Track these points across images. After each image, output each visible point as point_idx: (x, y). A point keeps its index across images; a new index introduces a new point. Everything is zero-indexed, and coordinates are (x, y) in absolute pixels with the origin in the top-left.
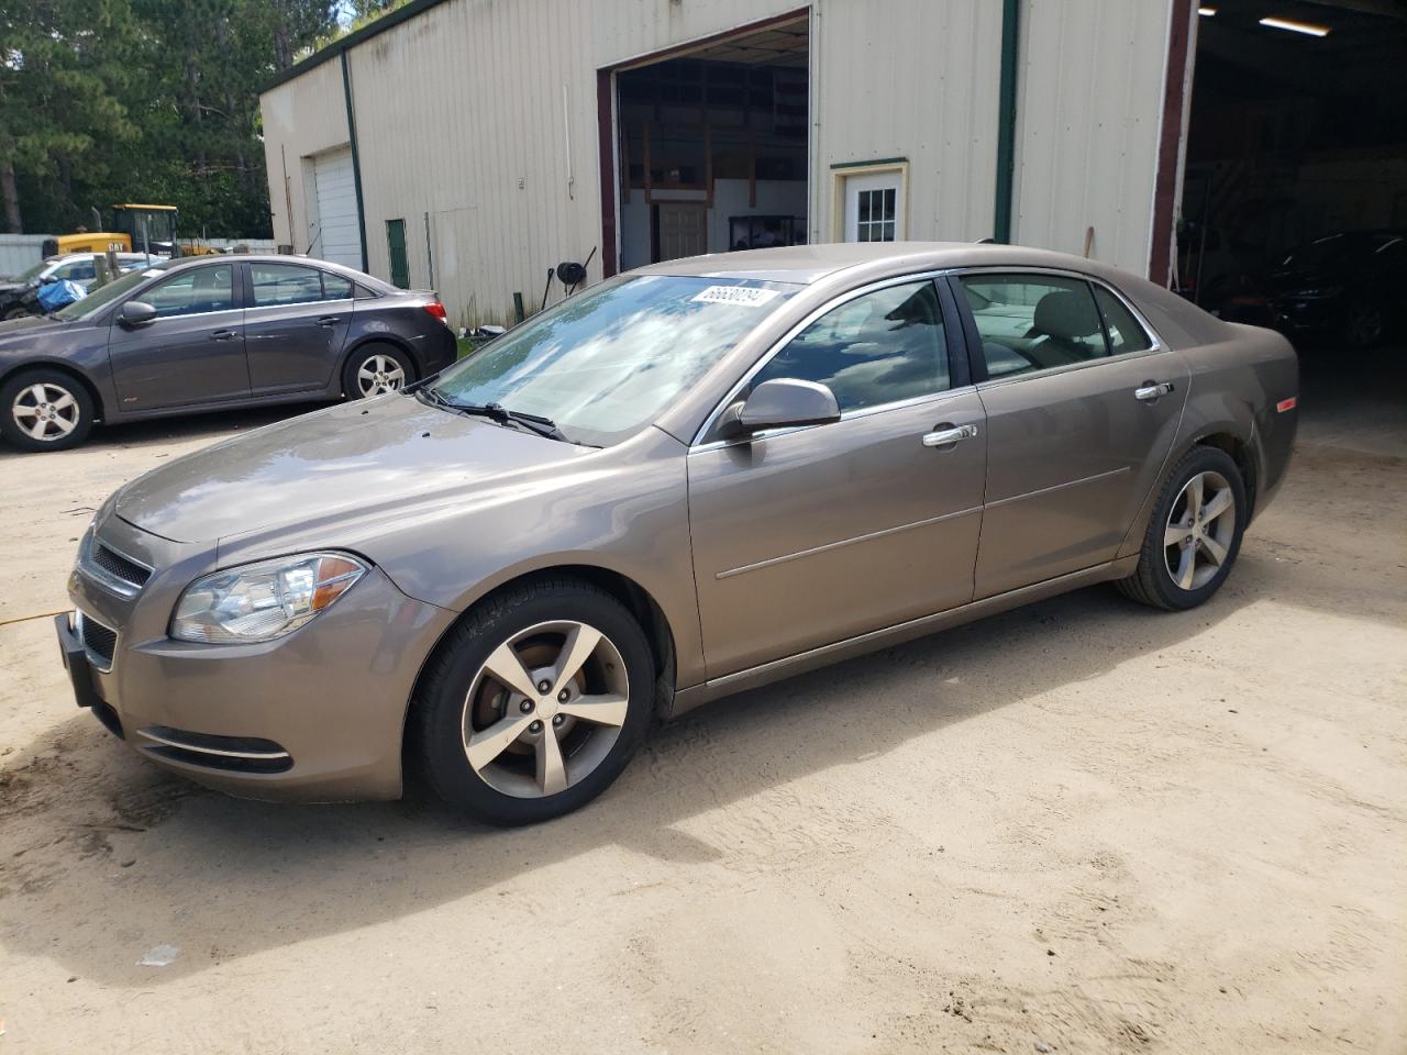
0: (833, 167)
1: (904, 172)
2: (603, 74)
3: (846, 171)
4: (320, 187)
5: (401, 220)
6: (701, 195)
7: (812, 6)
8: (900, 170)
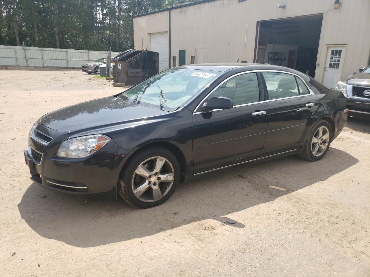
0: (326, 45)
1: (346, 47)
2: (258, 22)
3: (328, 46)
4: (151, 41)
5: (185, 50)
6: (264, 47)
7: (324, 13)
8: (345, 46)
